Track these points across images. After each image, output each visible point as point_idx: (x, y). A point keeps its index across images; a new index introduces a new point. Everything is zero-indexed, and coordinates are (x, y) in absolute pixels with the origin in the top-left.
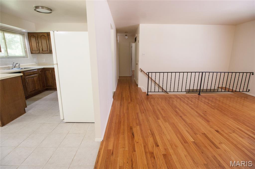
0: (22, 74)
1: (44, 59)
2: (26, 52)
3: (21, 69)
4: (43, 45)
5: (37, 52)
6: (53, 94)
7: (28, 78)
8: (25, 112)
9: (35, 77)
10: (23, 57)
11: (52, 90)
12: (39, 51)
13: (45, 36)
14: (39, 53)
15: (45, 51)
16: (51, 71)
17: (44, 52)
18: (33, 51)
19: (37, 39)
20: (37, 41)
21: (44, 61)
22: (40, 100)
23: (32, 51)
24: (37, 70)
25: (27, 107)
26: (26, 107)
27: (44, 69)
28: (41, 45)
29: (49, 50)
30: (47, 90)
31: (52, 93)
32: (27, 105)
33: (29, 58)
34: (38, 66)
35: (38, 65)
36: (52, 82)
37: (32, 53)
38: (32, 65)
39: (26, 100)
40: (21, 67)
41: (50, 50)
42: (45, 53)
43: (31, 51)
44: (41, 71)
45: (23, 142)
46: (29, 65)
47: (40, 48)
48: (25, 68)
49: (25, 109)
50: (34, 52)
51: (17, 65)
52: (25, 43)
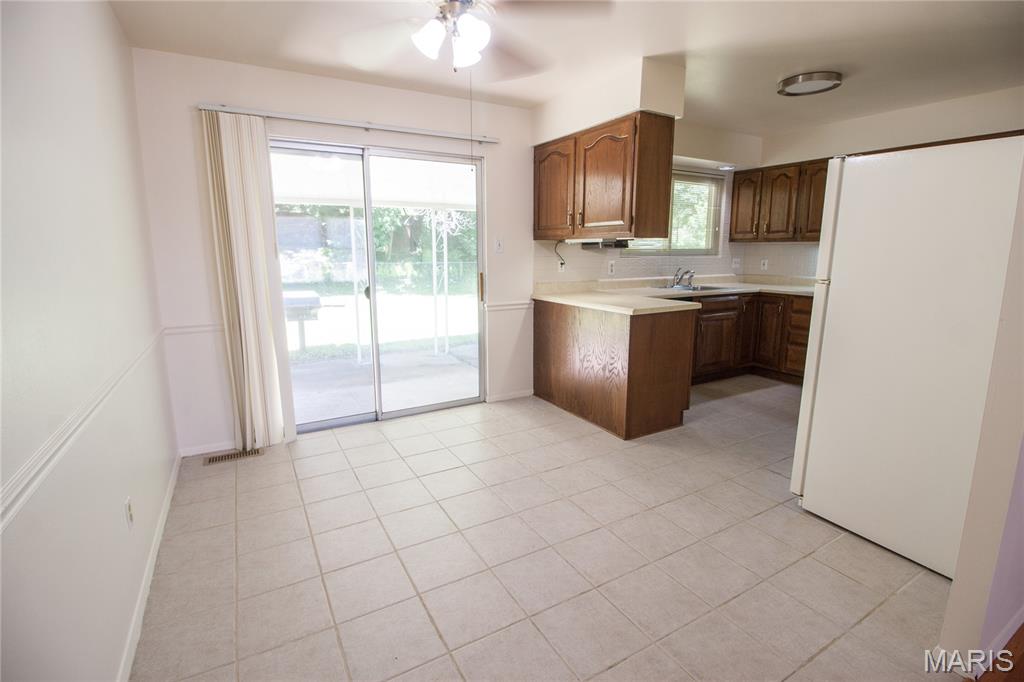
0: (697, 305)
1: (767, 262)
2: (716, 235)
3: (694, 289)
4: (776, 209)
5: (749, 236)
6: (770, 390)
7: (707, 320)
8: (679, 422)
9: (728, 319)
10: (706, 253)
11: (772, 378)
12: (757, 231)
13: (790, 178)
14: (756, 239)
15: (778, 232)
16: (784, 307)
17: (771, 236)
18: (736, 232)
19: (758, 191)
20: (758, 198)
21: (766, 267)
22: (726, 399)
23: (733, 231)
24: (736, 297)
25: (691, 408)
26: (688, 408)
27: (759, 295)
28: (768, 210)
29: (791, 229)
30: (753, 371)
31: (767, 387)
32: (691, 403)
33: (720, 256)
34: (742, 285)
35: (740, 282)
36: (774, 348)
37: (732, 240)
38: (725, 280)
39: (693, 384)
40: (695, 284)
41: (795, 229)
42: (775, 240)
43: (730, 234)
44: (747, 303)
45: (667, 505)
46: (717, 280)
47: (761, 222)
48: (703, 288)
49: (682, 413)
50: (740, 236)
51: (686, 277)
52: (720, 206)
